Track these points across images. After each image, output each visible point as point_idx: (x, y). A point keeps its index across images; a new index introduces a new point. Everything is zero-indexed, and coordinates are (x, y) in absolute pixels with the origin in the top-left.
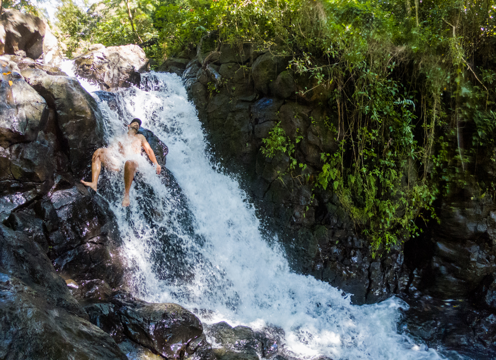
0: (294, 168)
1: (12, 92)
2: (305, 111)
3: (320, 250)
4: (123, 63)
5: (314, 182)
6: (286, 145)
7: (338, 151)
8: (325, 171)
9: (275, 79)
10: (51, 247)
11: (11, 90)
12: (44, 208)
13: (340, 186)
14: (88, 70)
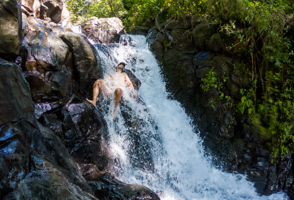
0: (222, 98)
1: (47, 39)
2: (229, 61)
3: (236, 156)
4: (110, 28)
5: (235, 108)
6: (217, 83)
7: (251, 87)
8: (243, 101)
9: (209, 39)
10: (66, 140)
11: (47, 38)
12: (63, 115)
13: (253, 112)
14: (89, 31)
